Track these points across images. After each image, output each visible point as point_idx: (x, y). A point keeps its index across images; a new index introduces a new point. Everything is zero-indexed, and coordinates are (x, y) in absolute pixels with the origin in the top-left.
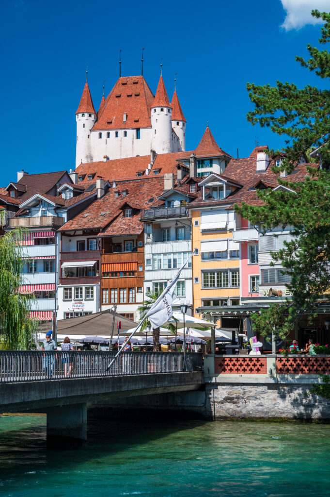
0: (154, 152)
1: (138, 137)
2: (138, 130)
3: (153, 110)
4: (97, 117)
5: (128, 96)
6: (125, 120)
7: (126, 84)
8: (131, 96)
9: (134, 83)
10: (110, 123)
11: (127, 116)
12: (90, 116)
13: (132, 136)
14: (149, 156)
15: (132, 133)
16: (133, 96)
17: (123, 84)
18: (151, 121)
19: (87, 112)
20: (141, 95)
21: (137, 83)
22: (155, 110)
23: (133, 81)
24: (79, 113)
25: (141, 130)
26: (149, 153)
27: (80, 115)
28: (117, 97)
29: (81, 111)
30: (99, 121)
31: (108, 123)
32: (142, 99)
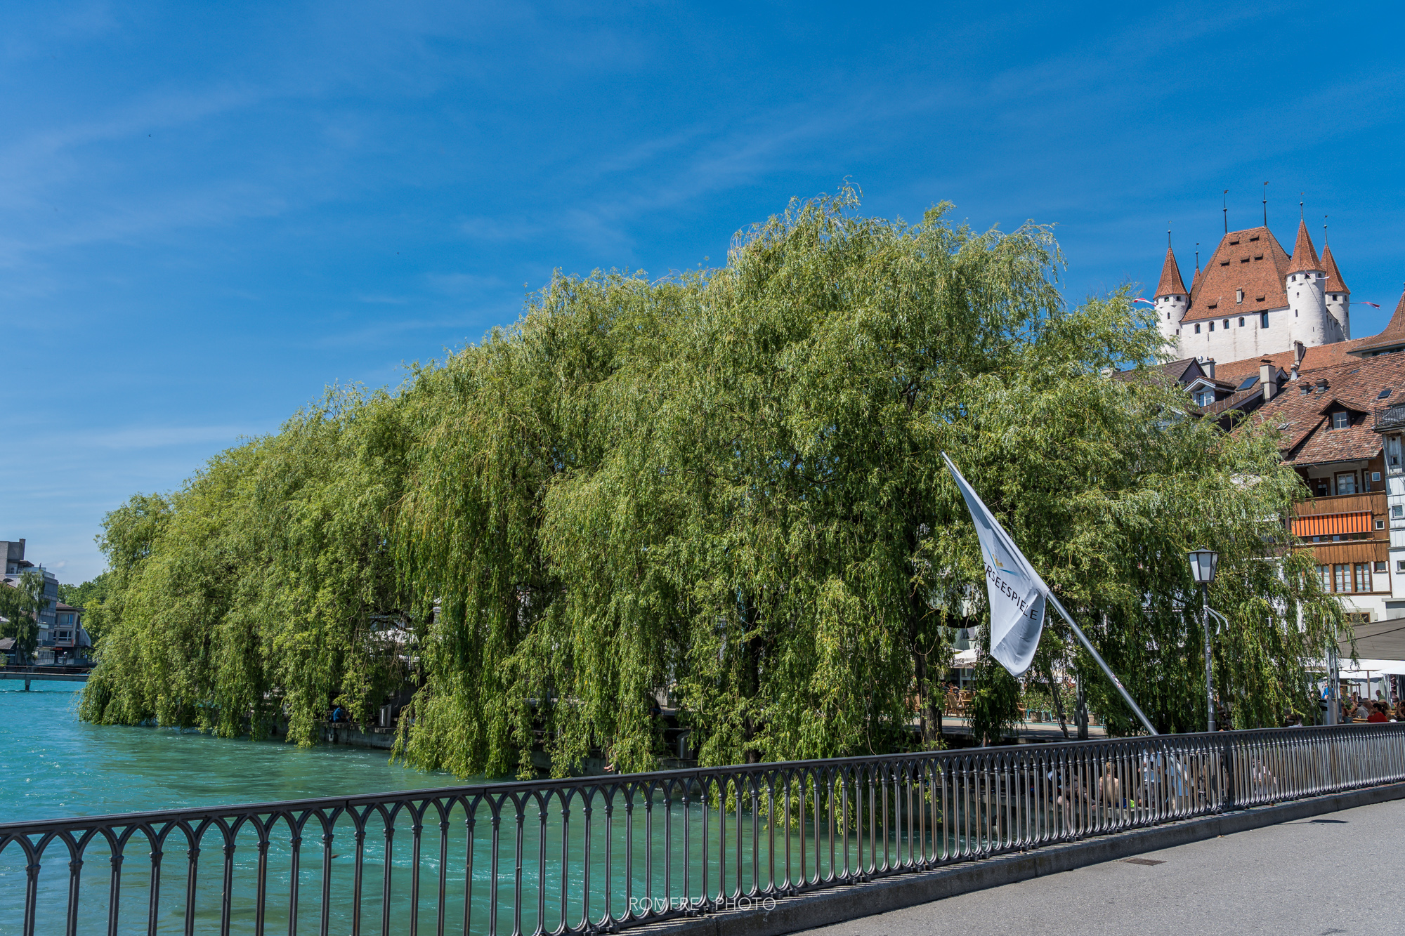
0: (1299, 345)
1: (1265, 324)
2: (1264, 313)
3: (1290, 279)
4: (1191, 302)
5: (1243, 261)
6: (1239, 299)
7: (1237, 243)
8: (1247, 261)
9: (1252, 240)
10: (1213, 307)
11: (1243, 295)
12: (1178, 299)
13: (1253, 324)
14: (1292, 353)
15: (1253, 320)
16: (1252, 260)
17: (1232, 244)
18: (1286, 297)
19: (1172, 294)
20: (1265, 256)
21: (1257, 239)
22: (1294, 279)
23: (1249, 237)
24: (1160, 296)
25: (1270, 314)
26: (1293, 348)
27: (1161, 300)
28: (1223, 265)
29: (1163, 293)
30: (1195, 306)
31: (1211, 307)
32: (1268, 264)
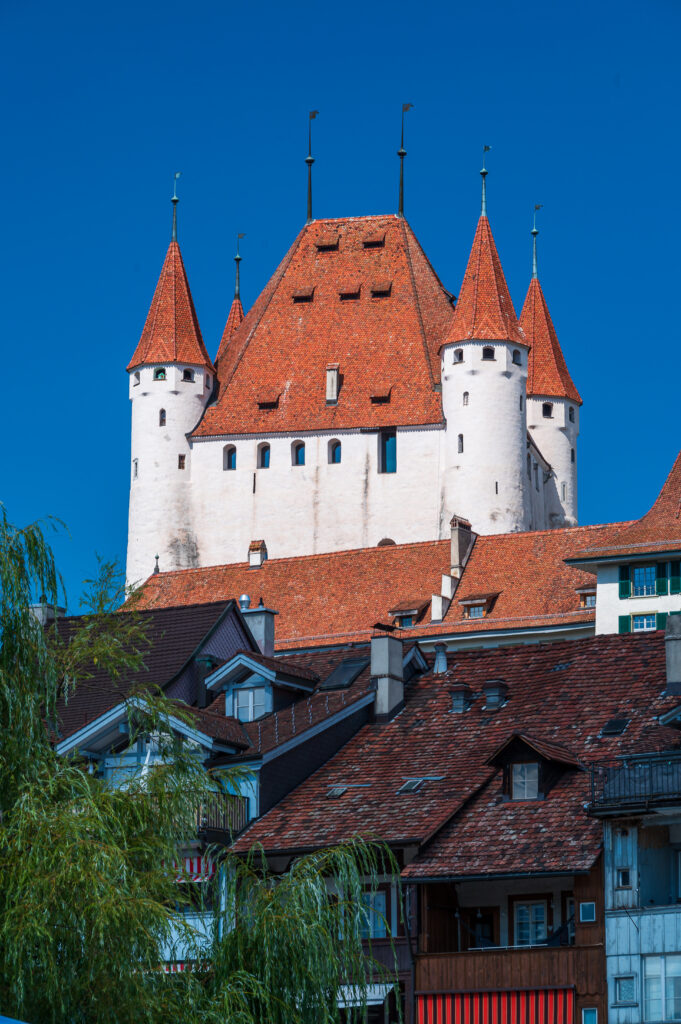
0: (463, 527)
1: (387, 464)
2: (387, 435)
3: (449, 354)
4: (217, 384)
5: (345, 297)
6: (331, 393)
7: (334, 248)
8: (355, 296)
9: (368, 245)
10: (270, 406)
11: (341, 379)
12: (188, 376)
13: (361, 459)
14: (444, 545)
15: (361, 447)
16: (366, 296)
17: (323, 249)
18: (439, 400)
19: (175, 363)
20: (397, 291)
21: (379, 244)
22: (460, 356)
23: (361, 237)
24: (144, 365)
25: (403, 439)
26: (448, 533)
27: (147, 373)
28: (298, 299)
29: (152, 357)
30: (226, 399)
31: (263, 406)
32: (398, 310)
